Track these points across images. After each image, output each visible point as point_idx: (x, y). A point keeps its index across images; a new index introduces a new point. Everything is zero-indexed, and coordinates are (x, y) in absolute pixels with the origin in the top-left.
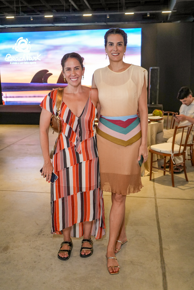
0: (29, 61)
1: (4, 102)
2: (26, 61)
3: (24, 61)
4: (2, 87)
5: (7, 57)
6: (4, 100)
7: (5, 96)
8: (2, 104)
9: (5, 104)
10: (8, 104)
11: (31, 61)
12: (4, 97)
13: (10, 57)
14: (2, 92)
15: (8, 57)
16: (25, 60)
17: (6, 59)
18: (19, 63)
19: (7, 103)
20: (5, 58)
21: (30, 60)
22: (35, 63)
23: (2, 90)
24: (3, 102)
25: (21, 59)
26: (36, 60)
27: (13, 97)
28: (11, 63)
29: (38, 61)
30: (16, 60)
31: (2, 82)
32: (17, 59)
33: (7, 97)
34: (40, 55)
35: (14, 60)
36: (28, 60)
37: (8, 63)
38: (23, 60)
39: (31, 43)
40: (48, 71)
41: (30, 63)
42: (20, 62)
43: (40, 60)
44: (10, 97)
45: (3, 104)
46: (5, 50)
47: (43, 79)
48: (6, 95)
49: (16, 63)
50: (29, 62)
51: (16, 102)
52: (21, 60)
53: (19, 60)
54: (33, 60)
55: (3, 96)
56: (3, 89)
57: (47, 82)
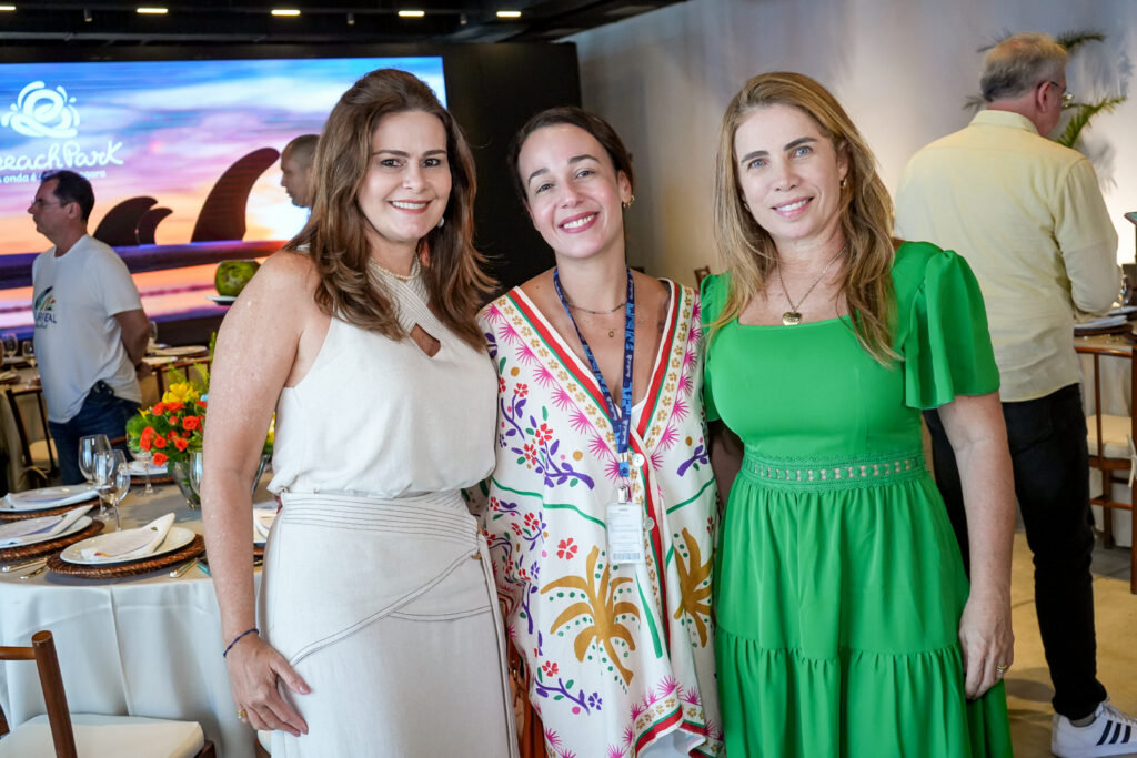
11: (85, 168)
18: (33, 176)
21: (79, 164)
22: (102, 173)
25: (41, 162)
26: (102, 163)
29: (112, 166)
30: (23, 168)
32: (23, 163)
34: (120, 145)
35: (13, 169)
38: (49, 165)
39: (77, 104)
40: (154, 202)
43: (121, 162)
47: (137, 231)
49: (20, 179)
52: (42, 167)
53: (32, 168)
54: (91, 164)
57: (152, 241)
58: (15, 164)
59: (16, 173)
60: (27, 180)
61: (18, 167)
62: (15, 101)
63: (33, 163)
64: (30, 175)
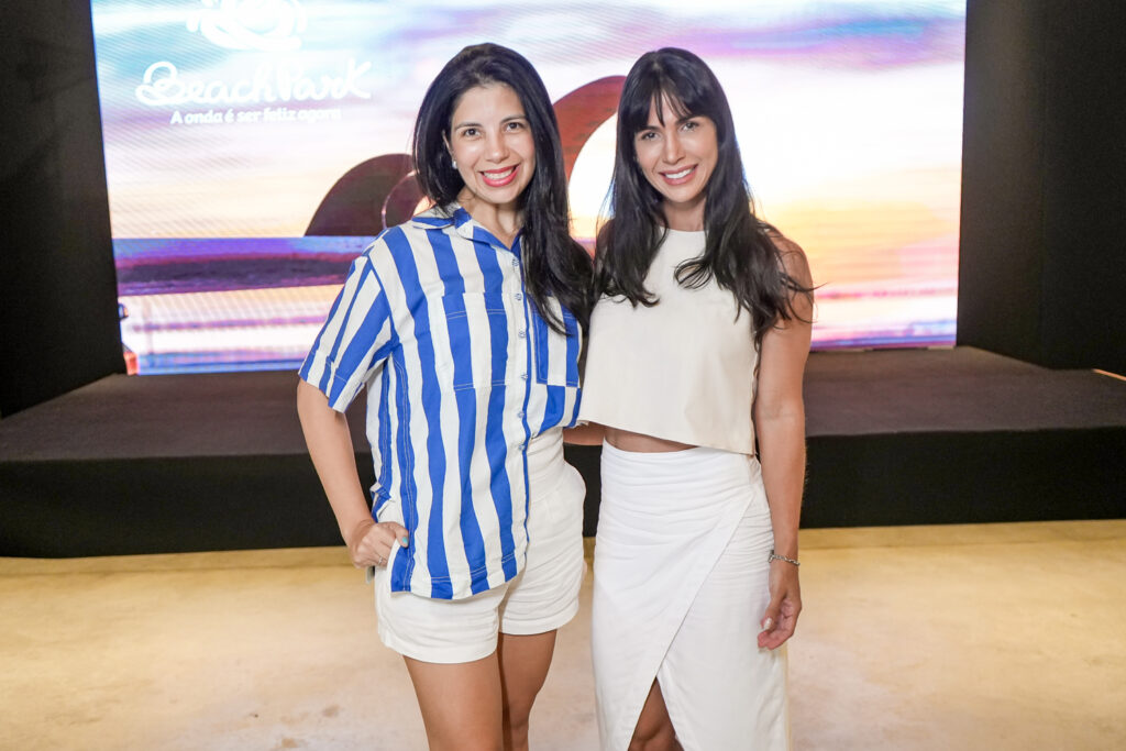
0: (294, 105)
1: (133, 360)
2: (278, 105)
3: (260, 107)
4: (118, 264)
5: (151, 85)
6: (134, 342)
7: (140, 321)
8: (121, 368)
9: (139, 371)
10: (163, 366)
11: (309, 104)
12: (137, 329)
13: (174, 77)
14: (121, 300)
15: (158, 83)
16: (271, 99)
17: (146, 94)
18: (230, 115)
19: (152, 365)
20: (139, 91)
21: (301, 97)
22: (335, 113)
23: (120, 286)
24: (127, 357)
26: (337, 96)
27: (195, 326)
28: (176, 118)
29: (351, 100)
30: (214, 101)
31: (118, 233)
32: (215, 93)
33: (150, 328)
34: (368, 65)
35: (201, 101)
36: (286, 98)
37: (158, 119)
38: (254, 98)
41: (303, 113)
42: (236, 112)
43: (367, 96)
44: (175, 327)
45: (130, 372)
46: (141, 36)
47: (384, 212)
48: (147, 313)
49: (210, 118)
50: (292, 112)
51: (215, 353)
52: (242, 100)
53: (229, 101)
54: (317, 97)
55: (124, 324)
56: (127, 280)
58: (202, 96)
59: (204, 110)
60: (220, 120)
61: (208, 100)
63: (229, 93)
64: (224, 112)
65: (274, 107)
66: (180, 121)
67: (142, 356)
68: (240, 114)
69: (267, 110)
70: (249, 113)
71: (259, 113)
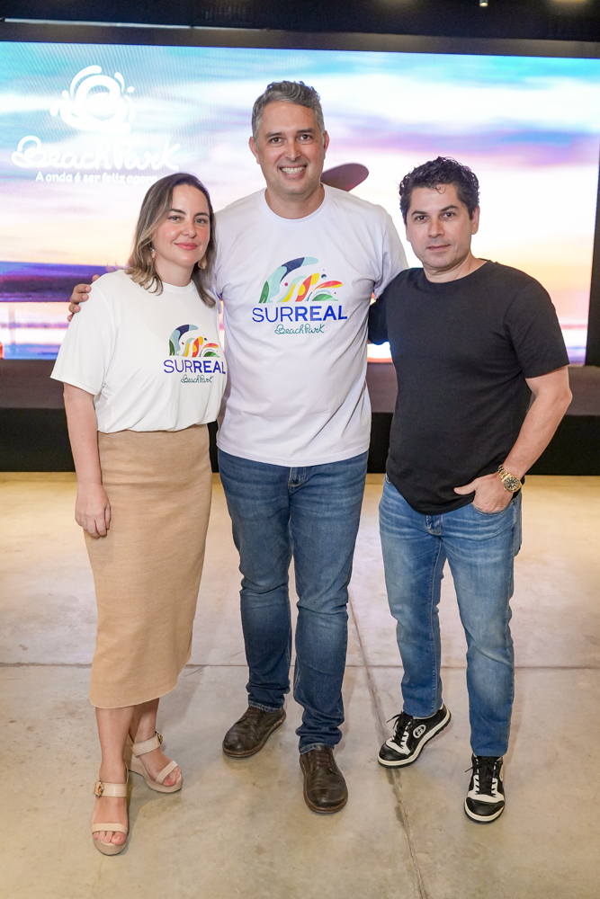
0: (124, 172)
2: (113, 171)
3: (101, 172)
5: (23, 152)
9: (4, 356)
10: (20, 353)
11: (135, 172)
13: (40, 148)
15: (27, 151)
16: (108, 167)
17: (18, 158)
18: (78, 176)
19: (14, 353)
20: (15, 154)
21: (129, 167)
25: (90, 160)
26: (155, 167)
27: (46, 326)
28: (40, 177)
30: (67, 166)
32: (68, 160)
33: (13, 326)
34: (178, 146)
35: (58, 166)
36: (119, 167)
37: (28, 176)
38: (96, 165)
39: (136, 94)
41: (130, 178)
42: (82, 175)
44: (30, 326)
46: (17, 117)
48: (12, 315)
49: (62, 178)
50: (123, 177)
52: (88, 167)
53: (78, 167)
54: (141, 168)
58: (59, 162)
59: (60, 172)
60: (71, 180)
61: (63, 165)
62: (68, 88)
63: (79, 161)
64: (74, 174)
65: (110, 172)
66: (42, 179)
67: (6, 346)
68: (85, 176)
69: (105, 174)
70: (92, 176)
71: (99, 176)
